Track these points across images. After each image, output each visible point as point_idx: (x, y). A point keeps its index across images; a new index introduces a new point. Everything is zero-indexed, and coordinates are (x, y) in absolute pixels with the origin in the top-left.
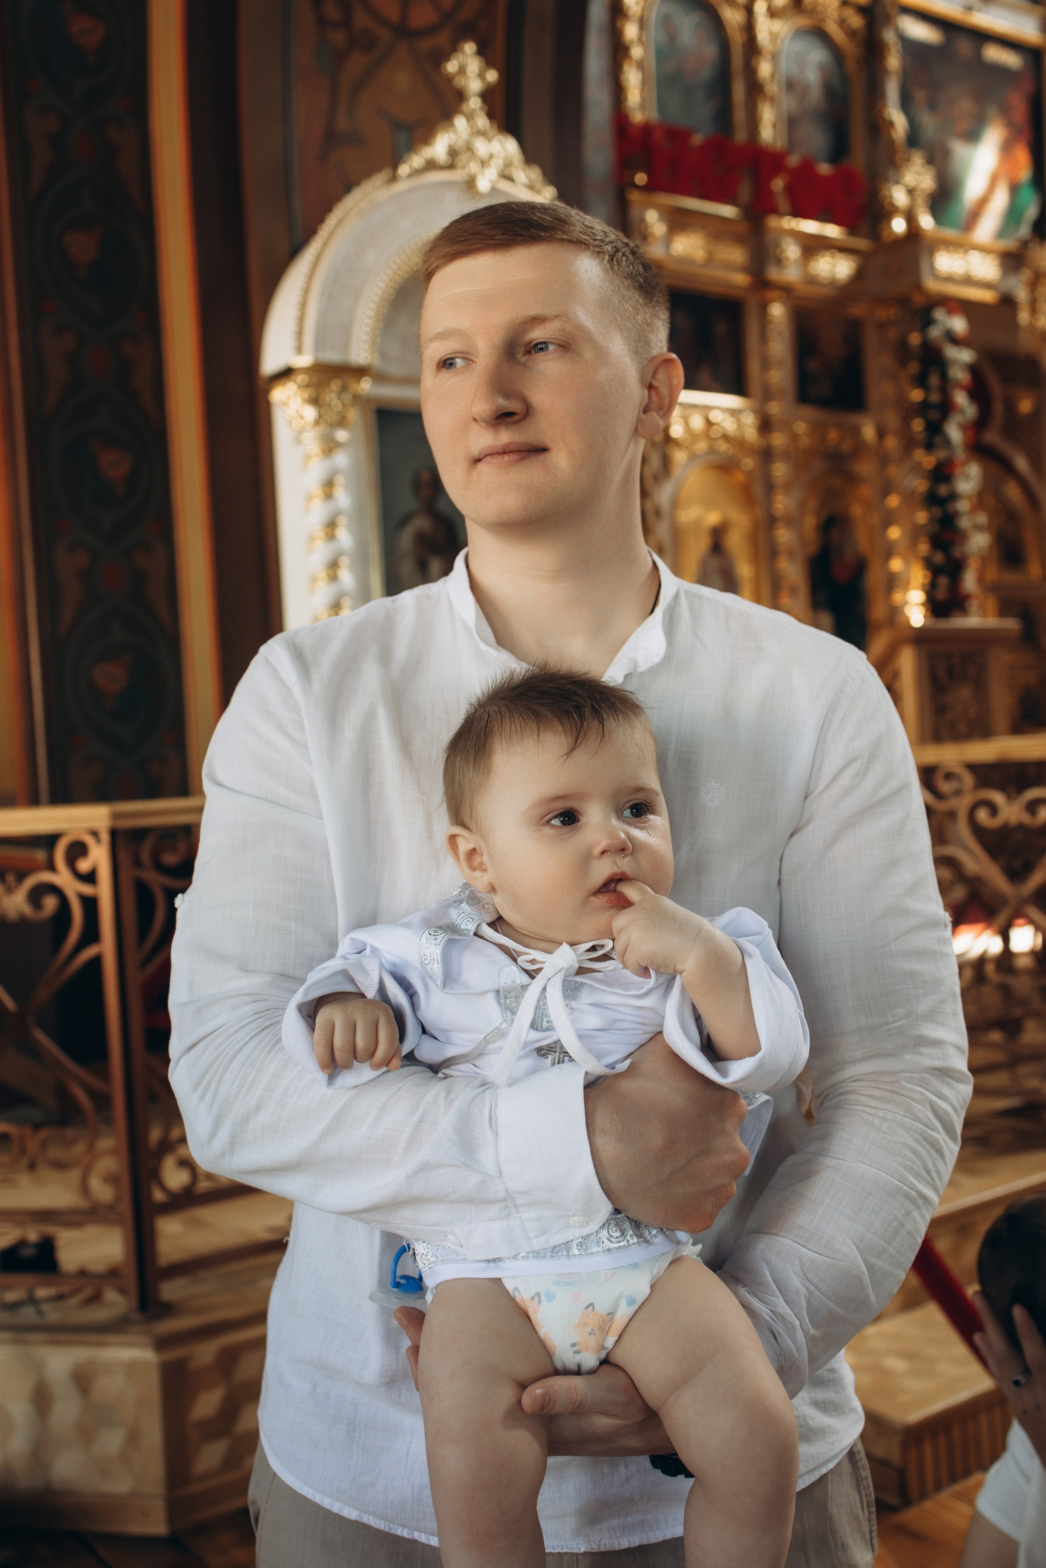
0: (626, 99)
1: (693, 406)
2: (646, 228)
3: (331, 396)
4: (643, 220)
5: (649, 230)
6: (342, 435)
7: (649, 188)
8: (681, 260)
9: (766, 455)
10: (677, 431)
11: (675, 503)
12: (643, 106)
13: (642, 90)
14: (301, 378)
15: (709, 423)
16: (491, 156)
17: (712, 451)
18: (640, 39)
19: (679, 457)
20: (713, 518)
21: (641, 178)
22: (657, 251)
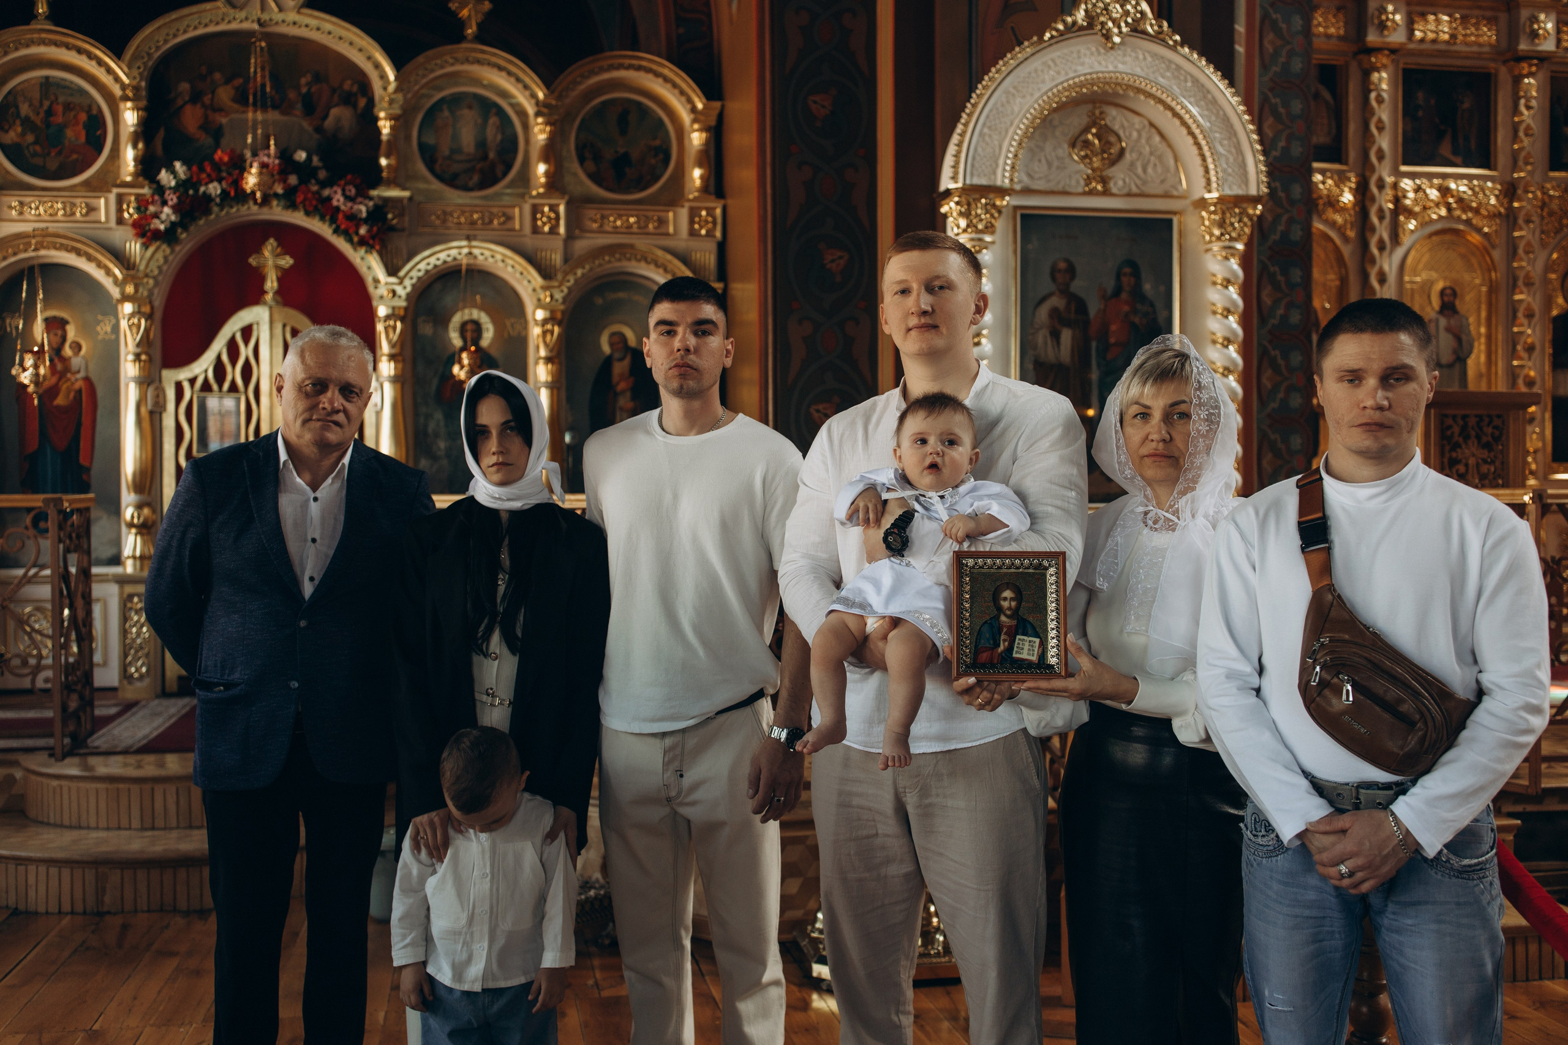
2: (1385, 18)
3: (981, 210)
4: (1381, 12)
5: (1391, 17)
6: (988, 238)
8: (1424, 42)
9: (1509, 219)
11: (1402, 269)
14: (957, 197)
15: (1446, 193)
16: (1122, 16)
19: (1411, 225)
22: (1397, 37)
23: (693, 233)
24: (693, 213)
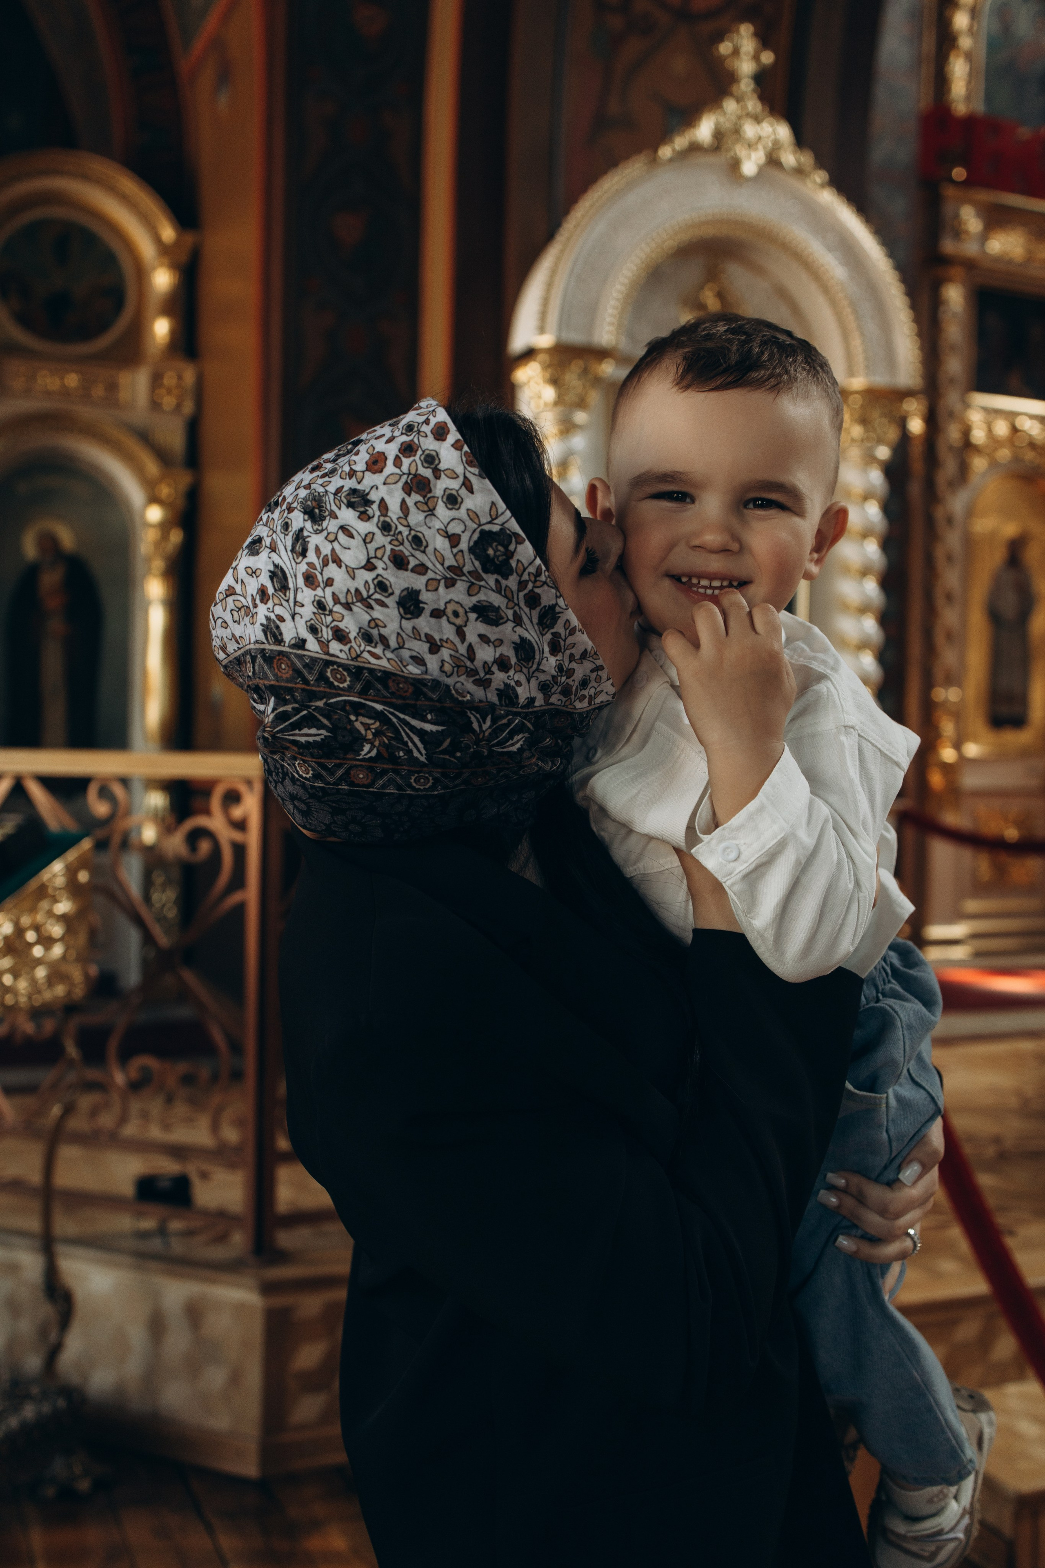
0: (949, 90)
1: (998, 412)
2: (960, 223)
3: (572, 377)
4: (957, 216)
5: (963, 227)
6: (580, 417)
7: (968, 184)
8: (998, 259)
10: (979, 435)
11: (970, 513)
12: (968, 98)
13: (969, 83)
14: (541, 357)
15: (1015, 430)
16: (760, 138)
17: (1017, 458)
18: (970, 30)
19: (979, 464)
20: (1010, 530)
21: (959, 173)
22: (970, 248)
23: (155, 405)
24: (156, 379)
